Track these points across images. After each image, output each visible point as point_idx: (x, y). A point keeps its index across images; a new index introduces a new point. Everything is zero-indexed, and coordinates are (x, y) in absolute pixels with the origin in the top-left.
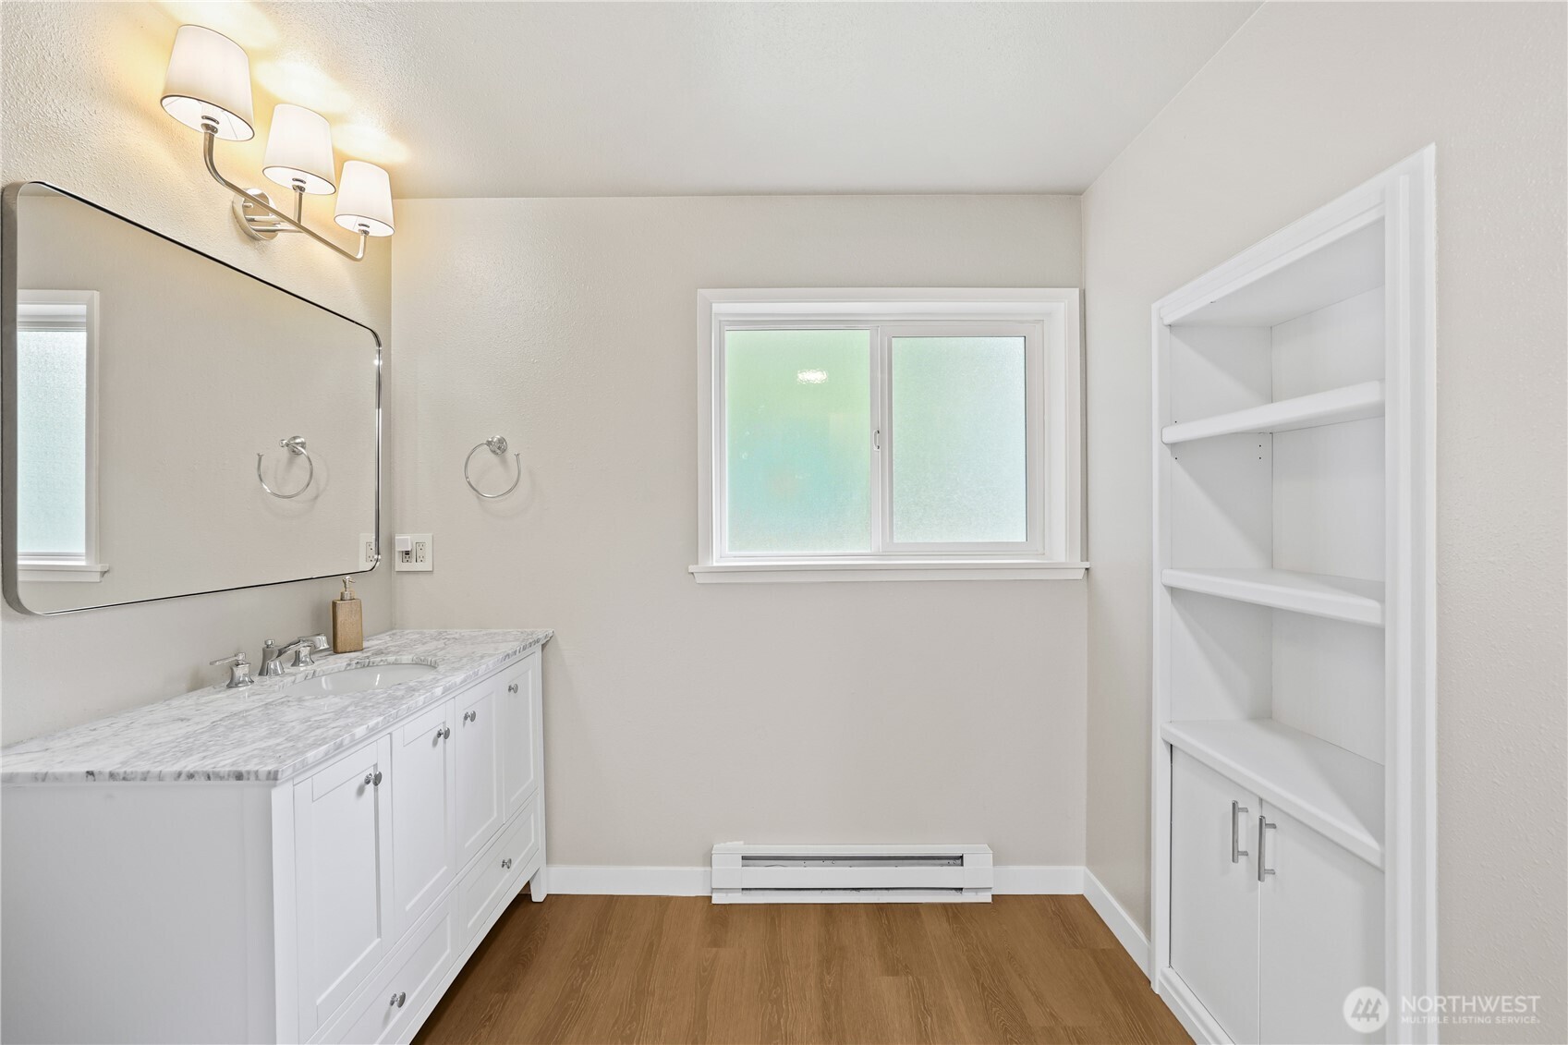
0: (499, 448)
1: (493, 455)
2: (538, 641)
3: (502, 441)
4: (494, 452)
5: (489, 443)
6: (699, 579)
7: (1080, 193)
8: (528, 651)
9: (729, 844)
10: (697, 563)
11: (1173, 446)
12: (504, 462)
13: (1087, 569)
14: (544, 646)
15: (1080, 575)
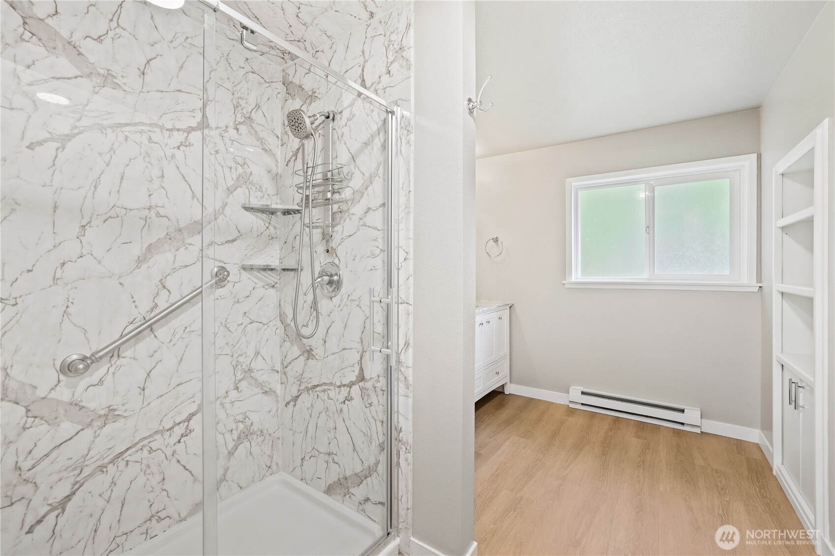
0: (496, 240)
1: (494, 243)
2: (508, 304)
3: (497, 238)
4: (494, 242)
5: (493, 239)
6: (566, 286)
7: (759, 107)
8: (505, 307)
9: (577, 387)
10: (565, 280)
11: (783, 228)
12: (497, 245)
13: (760, 287)
14: (510, 307)
15: (756, 289)
